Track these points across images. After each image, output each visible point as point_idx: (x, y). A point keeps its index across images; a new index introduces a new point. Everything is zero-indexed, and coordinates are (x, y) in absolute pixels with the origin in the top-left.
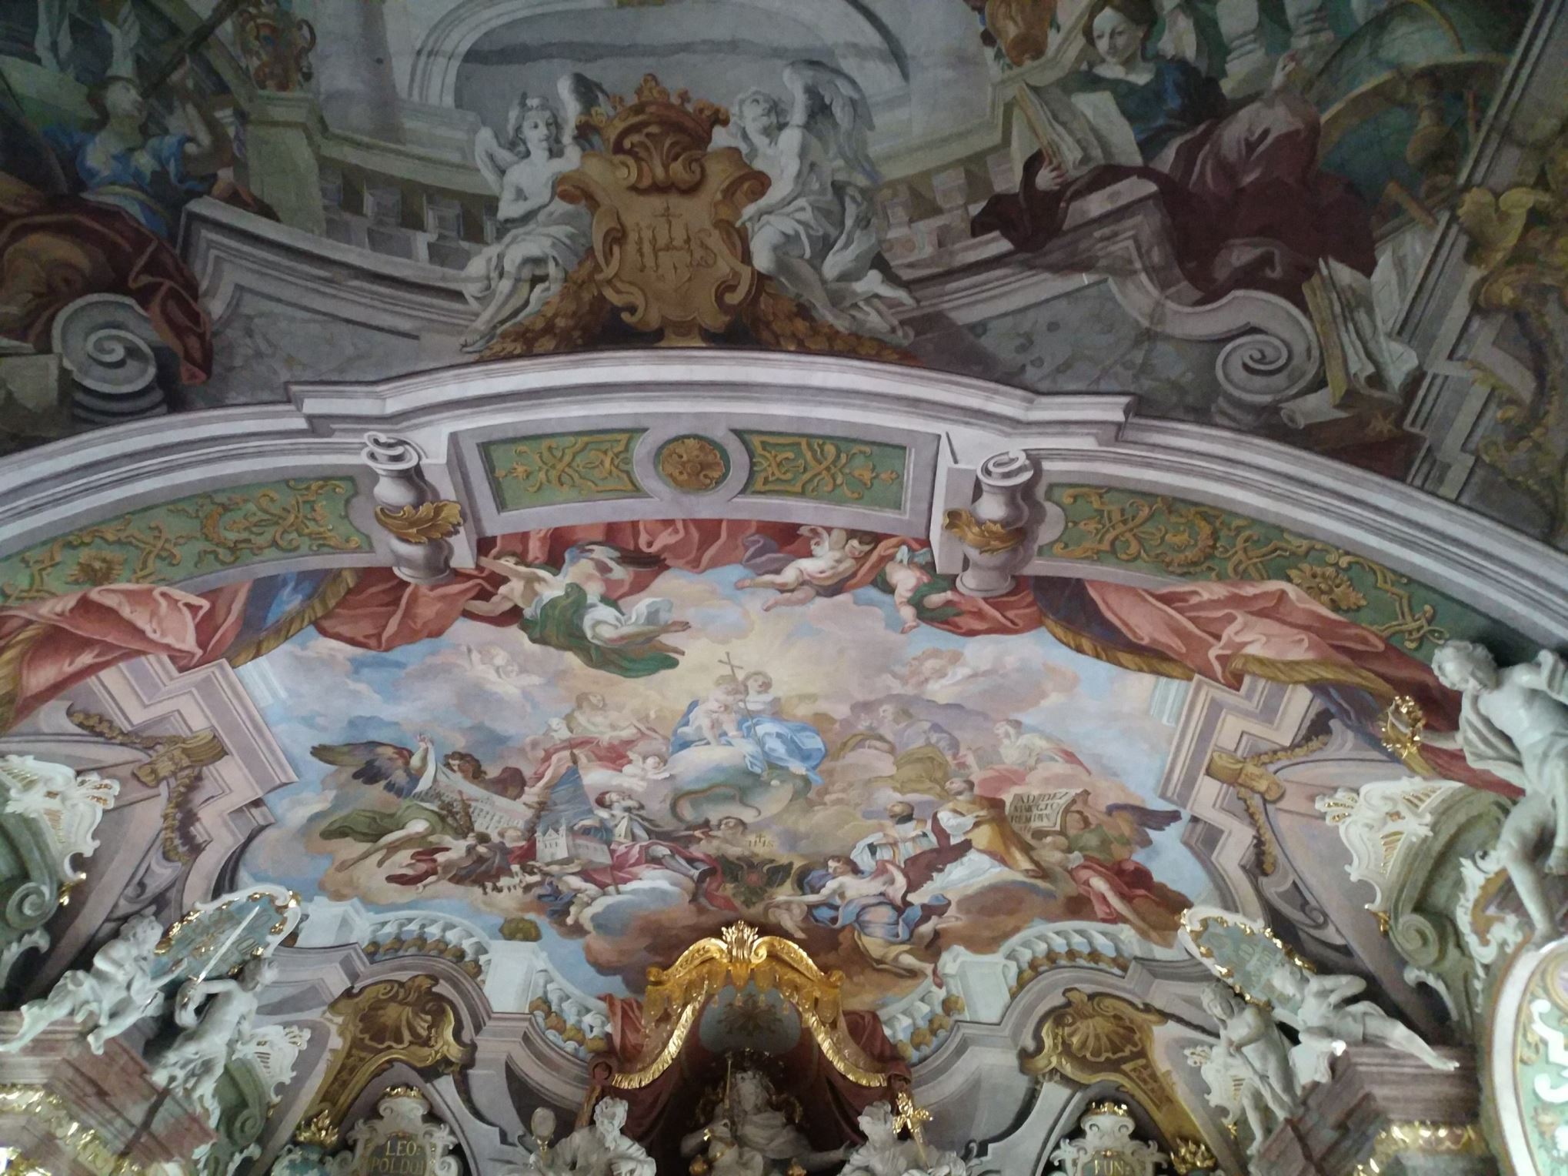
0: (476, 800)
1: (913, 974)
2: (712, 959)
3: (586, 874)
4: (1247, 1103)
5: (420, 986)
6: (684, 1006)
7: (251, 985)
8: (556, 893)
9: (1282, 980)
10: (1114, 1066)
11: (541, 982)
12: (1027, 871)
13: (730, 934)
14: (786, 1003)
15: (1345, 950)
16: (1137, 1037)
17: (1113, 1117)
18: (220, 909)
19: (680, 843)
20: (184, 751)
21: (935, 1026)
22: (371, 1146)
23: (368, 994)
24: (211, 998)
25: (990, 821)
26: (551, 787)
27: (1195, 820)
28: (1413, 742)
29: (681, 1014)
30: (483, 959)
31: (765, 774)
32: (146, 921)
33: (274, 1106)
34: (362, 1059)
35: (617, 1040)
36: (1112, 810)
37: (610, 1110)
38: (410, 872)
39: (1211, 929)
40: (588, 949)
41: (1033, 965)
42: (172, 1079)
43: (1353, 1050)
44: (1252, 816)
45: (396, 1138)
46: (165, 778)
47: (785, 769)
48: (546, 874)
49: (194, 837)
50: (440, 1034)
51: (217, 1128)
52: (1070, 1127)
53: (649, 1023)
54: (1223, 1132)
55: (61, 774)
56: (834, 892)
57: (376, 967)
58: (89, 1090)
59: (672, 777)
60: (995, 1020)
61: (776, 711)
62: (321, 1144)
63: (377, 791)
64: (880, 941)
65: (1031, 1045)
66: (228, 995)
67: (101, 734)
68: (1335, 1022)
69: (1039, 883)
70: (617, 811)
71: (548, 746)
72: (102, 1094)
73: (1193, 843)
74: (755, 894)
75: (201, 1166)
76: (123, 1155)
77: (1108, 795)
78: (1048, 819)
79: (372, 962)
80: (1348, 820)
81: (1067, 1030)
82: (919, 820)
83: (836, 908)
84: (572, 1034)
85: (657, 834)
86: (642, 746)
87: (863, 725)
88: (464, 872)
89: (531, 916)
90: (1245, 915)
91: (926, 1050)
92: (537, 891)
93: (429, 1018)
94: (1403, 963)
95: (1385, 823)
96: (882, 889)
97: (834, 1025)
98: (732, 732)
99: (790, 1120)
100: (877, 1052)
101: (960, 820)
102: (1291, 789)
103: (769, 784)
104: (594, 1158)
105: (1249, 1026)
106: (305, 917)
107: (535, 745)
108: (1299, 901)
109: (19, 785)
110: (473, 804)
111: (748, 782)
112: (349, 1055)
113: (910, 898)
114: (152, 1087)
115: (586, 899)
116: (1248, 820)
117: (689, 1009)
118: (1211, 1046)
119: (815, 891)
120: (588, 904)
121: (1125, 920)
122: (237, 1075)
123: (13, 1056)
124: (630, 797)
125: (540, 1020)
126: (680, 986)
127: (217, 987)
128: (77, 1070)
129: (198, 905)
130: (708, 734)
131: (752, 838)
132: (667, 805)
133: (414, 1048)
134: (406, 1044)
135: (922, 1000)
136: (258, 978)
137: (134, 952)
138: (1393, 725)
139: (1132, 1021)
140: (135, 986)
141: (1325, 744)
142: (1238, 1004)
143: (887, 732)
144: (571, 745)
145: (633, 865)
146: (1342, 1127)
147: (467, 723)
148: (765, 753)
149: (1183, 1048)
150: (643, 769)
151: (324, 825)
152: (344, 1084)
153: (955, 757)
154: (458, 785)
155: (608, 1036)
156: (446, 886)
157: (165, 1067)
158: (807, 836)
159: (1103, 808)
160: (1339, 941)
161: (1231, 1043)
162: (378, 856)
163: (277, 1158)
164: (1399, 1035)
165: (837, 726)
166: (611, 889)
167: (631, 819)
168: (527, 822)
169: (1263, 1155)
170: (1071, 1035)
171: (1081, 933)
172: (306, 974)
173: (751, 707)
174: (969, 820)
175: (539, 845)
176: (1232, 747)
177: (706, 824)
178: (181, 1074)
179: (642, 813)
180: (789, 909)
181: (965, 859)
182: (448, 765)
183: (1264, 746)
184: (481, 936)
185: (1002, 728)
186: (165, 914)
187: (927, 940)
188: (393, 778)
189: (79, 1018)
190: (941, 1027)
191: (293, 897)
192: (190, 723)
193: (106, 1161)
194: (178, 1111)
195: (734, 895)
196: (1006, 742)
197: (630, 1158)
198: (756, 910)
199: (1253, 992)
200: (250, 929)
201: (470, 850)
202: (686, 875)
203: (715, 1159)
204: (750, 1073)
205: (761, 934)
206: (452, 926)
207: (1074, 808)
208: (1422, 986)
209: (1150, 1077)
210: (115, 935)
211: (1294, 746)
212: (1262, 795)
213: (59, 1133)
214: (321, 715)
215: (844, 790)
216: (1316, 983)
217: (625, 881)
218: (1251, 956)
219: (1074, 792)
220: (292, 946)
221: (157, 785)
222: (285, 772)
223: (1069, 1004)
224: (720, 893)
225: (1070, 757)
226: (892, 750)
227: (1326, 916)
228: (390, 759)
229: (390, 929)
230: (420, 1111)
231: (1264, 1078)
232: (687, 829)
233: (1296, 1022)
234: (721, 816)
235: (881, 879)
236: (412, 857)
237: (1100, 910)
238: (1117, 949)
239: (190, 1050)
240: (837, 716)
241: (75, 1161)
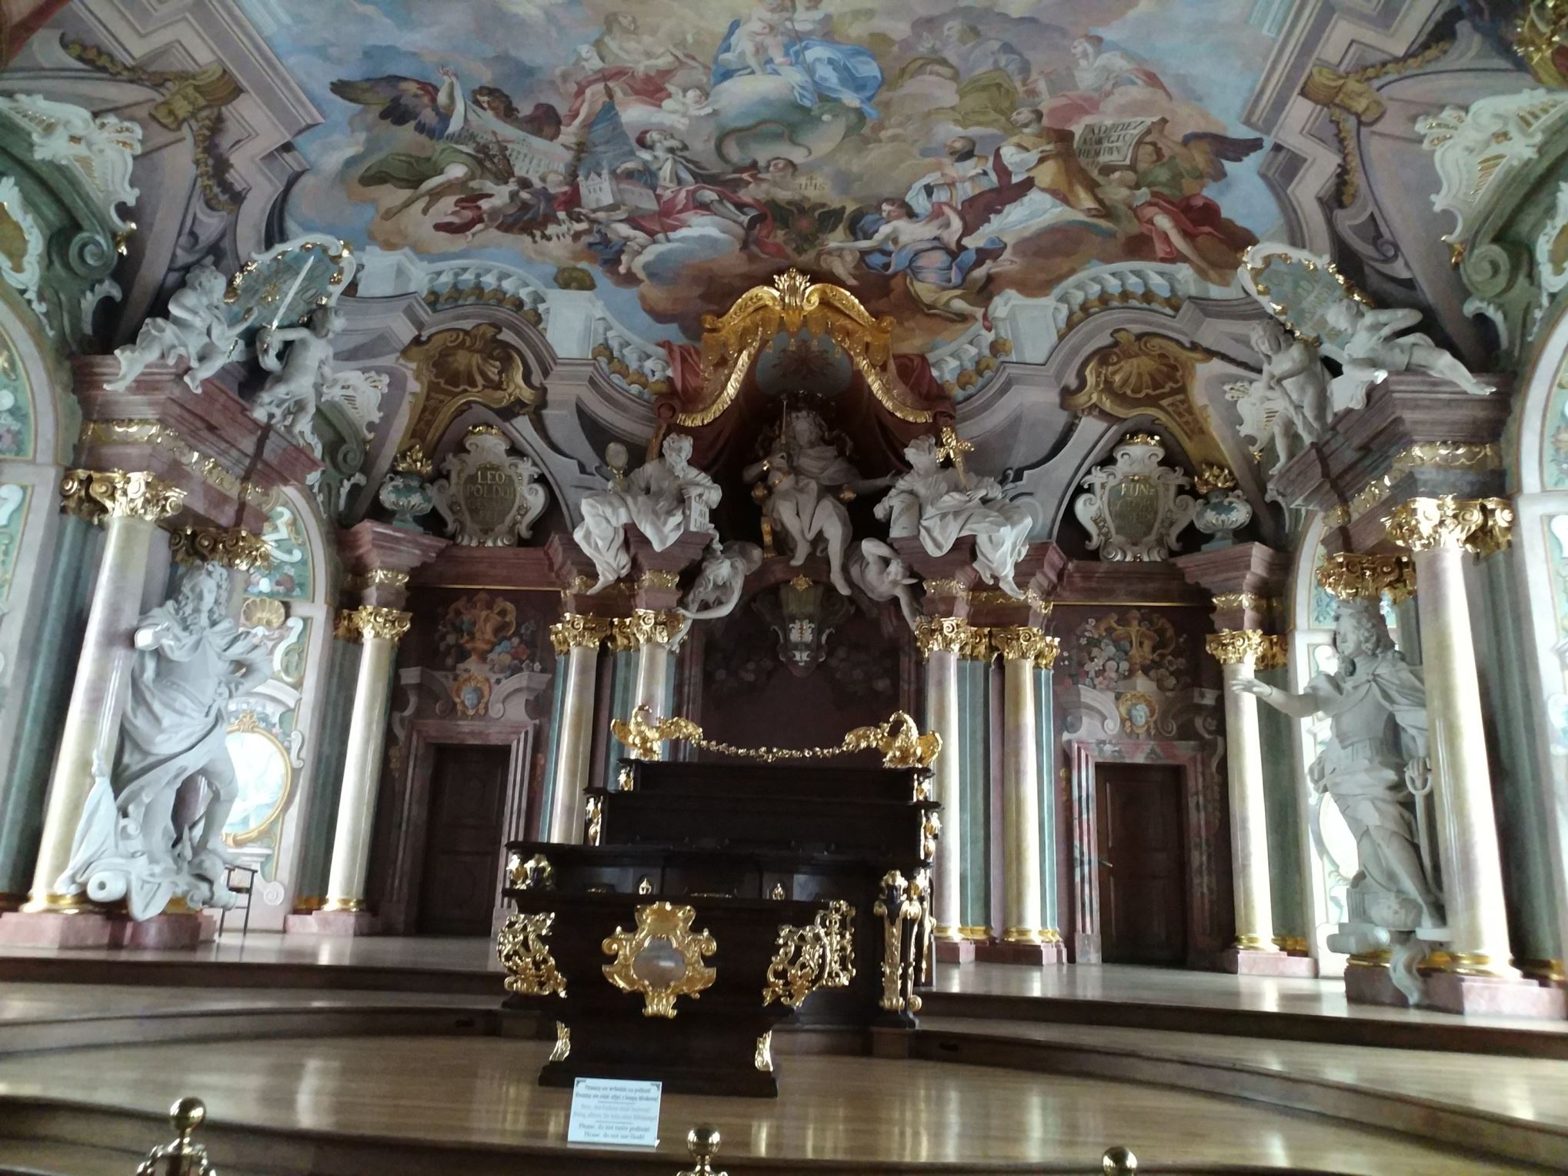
0: (512, 142)
1: (963, 318)
2: (766, 306)
3: (633, 221)
4: (1277, 430)
5: (484, 334)
6: (740, 352)
7: (324, 332)
8: (606, 241)
9: (1337, 316)
10: (1153, 401)
11: (601, 330)
12: (1089, 210)
13: (783, 281)
14: (838, 348)
15: (1409, 284)
16: (1179, 374)
17: (1145, 448)
18: (275, 259)
19: (728, 186)
20: (197, 88)
21: (982, 367)
22: (464, 476)
23: (437, 341)
24: (288, 345)
25: (1056, 156)
26: (588, 125)
27: (1278, 148)
28: (1550, 43)
29: (738, 358)
30: (541, 308)
31: (815, 107)
32: (208, 272)
33: (370, 442)
34: (442, 401)
35: (679, 385)
36: (1187, 140)
37: (676, 445)
38: (456, 220)
39: (1272, 266)
40: (643, 298)
41: (1084, 307)
42: (271, 416)
43: (1395, 378)
44: (1341, 141)
45: (484, 469)
46: (185, 120)
47: (837, 100)
48: (592, 221)
49: (231, 184)
50: (510, 380)
51: (323, 459)
52: (1104, 455)
53: (707, 367)
54: (1248, 458)
55: (77, 116)
56: (887, 238)
57: (440, 316)
58: (199, 424)
59: (715, 113)
60: (1041, 361)
61: (828, 33)
62: (419, 474)
63: (407, 132)
64: (933, 287)
65: (1073, 383)
66: (303, 342)
67: (103, 69)
68: (1383, 354)
69: (1103, 223)
70: (660, 153)
71: (580, 78)
72: (212, 428)
73: (1270, 174)
74: (807, 240)
75: (316, 490)
76: (245, 479)
77: (1187, 122)
78: (1118, 153)
79: (435, 311)
80: (1450, 142)
81: (1111, 369)
82: (980, 157)
83: (889, 254)
84: (635, 378)
85: (704, 178)
86: (680, 77)
87: (924, 47)
88: (510, 220)
89: (583, 265)
90: (1311, 251)
91: (971, 390)
92: (586, 239)
93: (498, 364)
94: (1466, 294)
95: (1487, 144)
96: (937, 233)
97: (884, 368)
98: (779, 59)
99: (841, 453)
100: (924, 390)
101: (1025, 155)
102: (1392, 109)
103: (819, 119)
104: (666, 484)
105: (1293, 360)
106: (361, 267)
107: (565, 77)
108: (1372, 233)
109: (39, 129)
110: (510, 146)
111: (796, 117)
112: (428, 398)
113: (965, 242)
114: (255, 422)
115: (636, 247)
116: (1336, 145)
117: (745, 354)
118: (1251, 382)
119: (868, 236)
120: (639, 253)
121: (1184, 259)
122: (329, 414)
123: (122, 395)
124: (672, 137)
125: (604, 365)
126: (735, 333)
127: (292, 335)
128: (182, 406)
129: (254, 256)
130: (752, 62)
131: (803, 180)
132: (712, 144)
133: (489, 391)
134: (480, 388)
135: (971, 343)
136: (328, 326)
137: (205, 301)
138: (1533, 25)
139: (1176, 359)
140: (215, 333)
141: (1445, 52)
142: (1286, 340)
143: (951, 55)
144: (605, 76)
145: (681, 211)
146: (1365, 449)
147: (490, 52)
148: (815, 83)
149: (1224, 384)
150: (684, 104)
151: (361, 170)
152: (429, 424)
153: (1024, 83)
154: (489, 124)
155: (670, 380)
156: (494, 233)
157: (262, 405)
158: (859, 177)
159: (1179, 138)
160: (1405, 274)
161: (1272, 377)
162: (421, 204)
163: (382, 485)
164: (1445, 365)
165: (895, 49)
166: (660, 236)
167: (675, 161)
168: (567, 166)
169: (1282, 475)
170: (1114, 373)
171: (1137, 273)
172: (375, 322)
173: (799, 27)
174: (1033, 156)
175: (583, 190)
176: (1335, 60)
177: (754, 165)
178: (278, 412)
179: (686, 154)
180: (840, 256)
181: (1026, 199)
182: (477, 102)
183: (1375, 58)
184: (537, 285)
185: (1081, 46)
186: (224, 263)
187: (980, 284)
188: (422, 117)
189: (171, 361)
190: (988, 367)
191: (345, 246)
192: (196, 56)
193: (232, 484)
194: (284, 444)
195: (785, 242)
196: (1083, 63)
197: (698, 484)
198: (808, 257)
199: (1304, 329)
200: (310, 278)
201: (513, 196)
202: (735, 222)
203: (774, 485)
204: (804, 413)
205: (813, 281)
206: (507, 276)
207: (1148, 139)
208: (1481, 319)
209: (1186, 411)
210: (182, 284)
211: (1409, 55)
212: (1358, 116)
213: (184, 460)
214: (332, 45)
215: (901, 125)
216: (1370, 317)
217: (674, 228)
218: (1309, 293)
219: (1149, 121)
220: (354, 296)
221: (179, 128)
222: (309, 113)
223: (1116, 344)
224: (771, 240)
225: (1152, 80)
226: (956, 77)
227: (1397, 247)
228: (416, 96)
229: (446, 278)
230: (503, 446)
231: (1299, 407)
232: (734, 172)
233: (1340, 356)
234: (769, 156)
235: (936, 223)
236: (456, 204)
237: (1160, 248)
238: (1173, 290)
239: (281, 391)
240: (897, 36)
241: (204, 483)
